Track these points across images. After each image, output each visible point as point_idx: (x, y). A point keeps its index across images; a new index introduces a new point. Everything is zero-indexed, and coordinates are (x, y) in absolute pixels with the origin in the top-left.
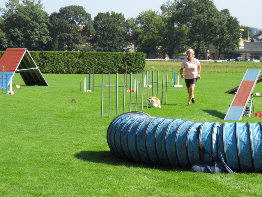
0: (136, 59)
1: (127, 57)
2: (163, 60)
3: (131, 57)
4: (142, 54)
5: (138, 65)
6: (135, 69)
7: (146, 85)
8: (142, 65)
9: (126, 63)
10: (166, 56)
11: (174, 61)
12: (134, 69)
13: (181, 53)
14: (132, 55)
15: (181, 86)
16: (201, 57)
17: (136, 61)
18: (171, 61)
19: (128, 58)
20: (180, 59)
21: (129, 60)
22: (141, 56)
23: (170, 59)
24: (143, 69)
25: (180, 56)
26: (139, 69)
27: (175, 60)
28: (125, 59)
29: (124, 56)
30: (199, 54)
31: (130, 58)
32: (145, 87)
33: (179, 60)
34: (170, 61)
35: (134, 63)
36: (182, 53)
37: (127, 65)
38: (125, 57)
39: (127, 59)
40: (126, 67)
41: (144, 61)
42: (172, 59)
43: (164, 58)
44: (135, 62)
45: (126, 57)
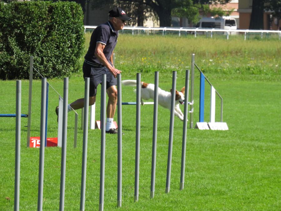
0: (50, 28)
1: (18, 19)
2: (135, 28)
3: (33, 19)
4: (72, 9)
5: (58, 47)
6: (48, 61)
7: (99, 123)
8: (71, 47)
9: (12, 42)
10: (147, 15)
11: (176, 33)
12: (42, 63)
13: (202, 3)
14: (37, 11)
15: (223, 126)
16: (276, 20)
17: (49, 34)
18: (168, 32)
19: (21, 22)
20: (197, 26)
21: (25, 29)
22: (70, 15)
23: (162, 25)
24: (74, 64)
25: (198, 15)
26: (62, 63)
27: (181, 29)
28: (9, 25)
29: (7, 16)
30: (268, 8)
31: (29, 22)
32: (93, 127)
33: (197, 30)
34: (160, 32)
35: (43, 42)
36: (204, 6)
37: (16, 49)
38: (10, 20)
39: (16, 26)
40: (12, 54)
41: (77, 32)
42: (168, 26)
43: (141, 24)
44: (46, 37)
45: (14, 17)
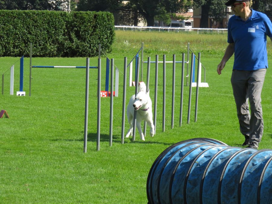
0: (95, 27)
1: (76, 22)
2: (133, 27)
3: (85, 22)
4: (108, 16)
5: (99, 38)
6: (93, 47)
8: (107, 38)
9: (73, 35)
10: (140, 19)
11: (157, 30)
12: (90, 48)
13: (172, 12)
14: (87, 17)
15: (206, 85)
16: (215, 22)
17: (94, 31)
18: (152, 30)
19: (78, 24)
20: (169, 26)
21: (80, 28)
22: (106, 19)
24: (109, 48)
25: (170, 19)
26: (102, 47)
27: (160, 28)
28: (71, 26)
29: (70, 20)
30: (211, 15)
31: (83, 23)
32: (131, 85)
33: (170, 28)
35: (91, 35)
37: (75, 39)
38: (72, 22)
39: (75, 26)
40: (73, 42)
41: (111, 29)
44: (93, 32)
45: (74, 21)
